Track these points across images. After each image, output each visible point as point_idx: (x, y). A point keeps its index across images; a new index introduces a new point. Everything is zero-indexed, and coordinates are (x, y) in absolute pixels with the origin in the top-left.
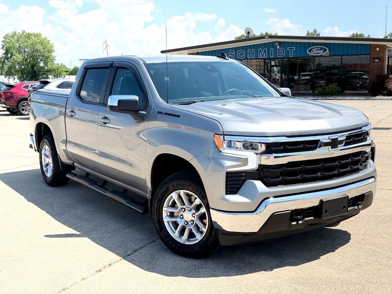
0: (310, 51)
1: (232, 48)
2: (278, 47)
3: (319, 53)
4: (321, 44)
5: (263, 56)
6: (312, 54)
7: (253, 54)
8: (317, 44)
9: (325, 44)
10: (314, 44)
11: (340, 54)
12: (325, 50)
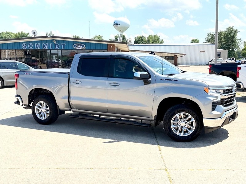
0: (75, 46)
1: (24, 42)
2: (55, 43)
3: (80, 48)
4: (81, 43)
5: (45, 48)
6: (76, 48)
7: (39, 46)
8: (78, 42)
9: (83, 43)
10: (76, 42)
11: (91, 49)
12: (83, 46)
